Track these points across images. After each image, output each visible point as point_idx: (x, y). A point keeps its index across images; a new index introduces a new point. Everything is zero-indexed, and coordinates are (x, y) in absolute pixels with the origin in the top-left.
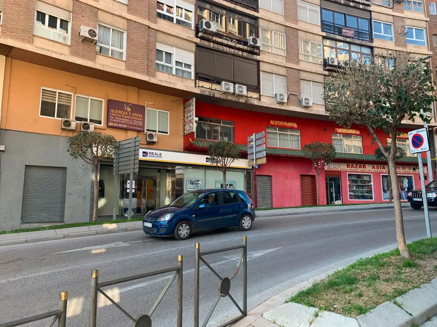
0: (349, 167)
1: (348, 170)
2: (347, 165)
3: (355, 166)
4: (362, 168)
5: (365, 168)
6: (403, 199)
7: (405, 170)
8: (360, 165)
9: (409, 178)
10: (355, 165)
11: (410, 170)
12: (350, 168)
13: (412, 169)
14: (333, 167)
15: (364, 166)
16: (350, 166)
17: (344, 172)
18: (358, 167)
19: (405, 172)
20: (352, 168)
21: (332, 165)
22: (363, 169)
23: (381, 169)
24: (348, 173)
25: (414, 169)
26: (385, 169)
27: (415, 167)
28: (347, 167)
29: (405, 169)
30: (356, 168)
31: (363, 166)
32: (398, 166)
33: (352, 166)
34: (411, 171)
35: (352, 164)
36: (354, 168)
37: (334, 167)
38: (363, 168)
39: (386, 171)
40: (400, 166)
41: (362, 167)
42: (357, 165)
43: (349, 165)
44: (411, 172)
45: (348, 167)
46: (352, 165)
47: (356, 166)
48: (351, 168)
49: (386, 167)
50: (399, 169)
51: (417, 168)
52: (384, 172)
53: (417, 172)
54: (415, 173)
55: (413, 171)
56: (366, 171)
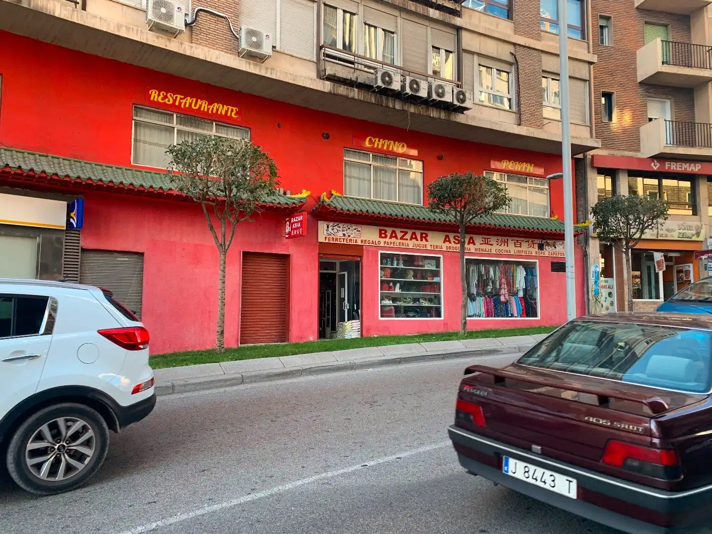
0: (386, 237)
1: (382, 245)
2: (380, 231)
3: (399, 235)
4: (417, 240)
5: (427, 240)
6: (512, 316)
7: (519, 249)
8: (414, 233)
9: (529, 268)
10: (401, 232)
11: (531, 249)
12: (387, 240)
13: (536, 246)
14: (340, 234)
15: (424, 235)
16: (389, 235)
17: (370, 249)
18: (408, 236)
19: (519, 252)
20: (393, 240)
21: (341, 229)
22: (419, 242)
24: (380, 252)
25: (541, 247)
26: (474, 244)
27: (544, 241)
28: (380, 236)
29: (520, 247)
30: (402, 238)
31: (422, 234)
32: (505, 238)
33: (394, 235)
34: (534, 250)
35: (393, 229)
36: (397, 238)
37: (344, 235)
38: (421, 240)
39: (476, 250)
40: (510, 239)
41: (419, 237)
42: (406, 233)
43: (386, 231)
44: (534, 254)
45: (383, 235)
46: (393, 232)
47: (403, 236)
48: (390, 238)
49: (478, 239)
50: (507, 246)
51: (548, 245)
52: (473, 251)
53: (547, 254)
54: (542, 255)
55: (538, 251)
56: (429, 248)
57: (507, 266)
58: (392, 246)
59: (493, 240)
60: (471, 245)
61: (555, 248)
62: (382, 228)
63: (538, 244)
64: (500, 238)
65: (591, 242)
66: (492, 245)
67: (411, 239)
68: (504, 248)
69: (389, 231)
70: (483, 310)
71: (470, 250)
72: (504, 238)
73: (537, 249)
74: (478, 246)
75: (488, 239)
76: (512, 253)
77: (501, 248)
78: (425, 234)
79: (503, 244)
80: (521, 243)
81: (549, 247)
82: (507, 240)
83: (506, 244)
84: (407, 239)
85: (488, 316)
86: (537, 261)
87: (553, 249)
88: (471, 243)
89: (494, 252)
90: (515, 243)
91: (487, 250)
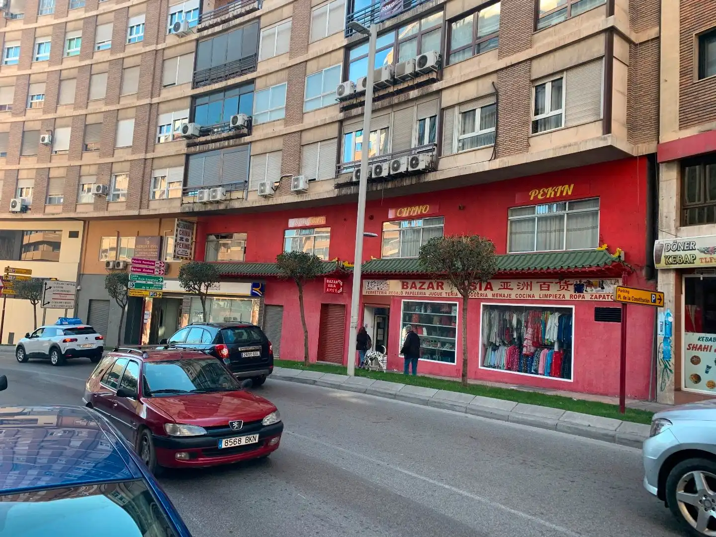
0: (407, 288)
1: (404, 295)
2: (403, 283)
3: (418, 285)
4: (433, 289)
5: (442, 289)
6: (536, 372)
7: (546, 292)
8: (431, 283)
10: (420, 283)
11: (563, 292)
12: (408, 290)
13: (572, 288)
14: (376, 288)
15: (440, 284)
16: (409, 286)
17: (396, 298)
18: (426, 286)
19: (546, 296)
20: (413, 290)
21: (376, 284)
22: (436, 291)
23: (480, 289)
24: (403, 301)
25: (579, 289)
26: (492, 290)
27: (584, 281)
28: (403, 288)
29: (548, 290)
30: (420, 288)
31: (438, 283)
32: (529, 281)
34: (569, 293)
35: (413, 281)
36: (416, 289)
37: (378, 288)
38: (438, 289)
39: (493, 295)
40: (534, 281)
41: (435, 287)
42: (424, 283)
43: (407, 283)
44: (567, 298)
45: (405, 287)
46: (414, 283)
47: (422, 286)
49: (496, 285)
50: (531, 290)
51: (590, 285)
52: (490, 296)
53: (587, 297)
54: (580, 299)
55: (574, 294)
56: (444, 295)
57: (538, 315)
58: (412, 295)
59: (513, 284)
60: (488, 291)
61: (603, 288)
62: (404, 281)
63: (575, 285)
64: (522, 281)
65: (661, 277)
66: (512, 289)
67: (428, 289)
68: (526, 292)
69: (410, 282)
70: (504, 361)
71: (486, 296)
72: (525, 281)
73: (572, 292)
74: (496, 290)
75: (507, 283)
76: (537, 298)
77: (522, 292)
78: (440, 282)
79: (525, 288)
80: (549, 286)
81: (593, 288)
82: (531, 283)
83: (529, 288)
84: (424, 289)
85: (509, 369)
86: (573, 307)
87: (599, 291)
88: (489, 288)
89: (513, 297)
90: (541, 285)
91: (506, 295)
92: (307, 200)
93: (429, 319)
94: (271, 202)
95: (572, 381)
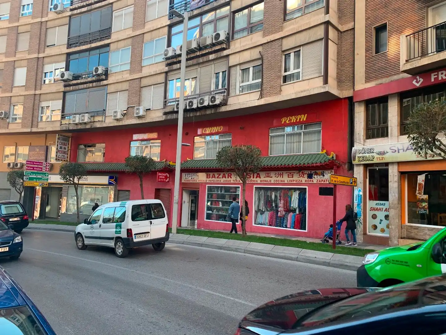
0: (210, 178)
1: (208, 182)
2: (207, 174)
3: (216, 176)
4: (226, 178)
5: (231, 178)
6: (286, 227)
7: (291, 179)
8: (224, 174)
10: (217, 174)
11: (301, 179)
13: (306, 176)
14: (190, 178)
15: (230, 175)
16: (211, 176)
17: (203, 184)
18: (221, 176)
19: (291, 181)
20: (213, 179)
21: (190, 176)
22: (227, 179)
23: (253, 177)
24: (207, 185)
25: (310, 176)
26: (260, 178)
27: (312, 172)
28: (207, 178)
29: (293, 177)
30: (218, 178)
31: (228, 174)
34: (304, 179)
36: (215, 178)
37: (192, 178)
39: (261, 181)
40: (284, 172)
42: (220, 175)
43: (210, 175)
44: (304, 182)
46: (214, 174)
47: (219, 176)
49: (263, 174)
50: (283, 177)
51: (316, 174)
52: (259, 182)
53: (315, 181)
54: (311, 182)
55: (307, 179)
56: (232, 182)
57: (286, 192)
58: (212, 182)
59: (272, 174)
60: (258, 178)
61: (324, 176)
63: (308, 174)
64: (277, 172)
65: (356, 169)
66: (271, 177)
67: (222, 178)
68: (280, 179)
69: (211, 174)
70: (267, 221)
71: (257, 181)
72: (280, 172)
73: (306, 179)
74: (262, 179)
75: (269, 173)
76: (286, 182)
77: (278, 179)
78: (230, 174)
79: (279, 176)
80: (293, 174)
81: (318, 176)
82: (283, 173)
83: (281, 176)
84: (221, 178)
85: (270, 225)
86: (307, 187)
87: (321, 177)
89: (272, 182)
90: (288, 175)
91: (268, 181)
92: (145, 122)
93: (223, 197)
94: (121, 123)
95: (306, 231)
